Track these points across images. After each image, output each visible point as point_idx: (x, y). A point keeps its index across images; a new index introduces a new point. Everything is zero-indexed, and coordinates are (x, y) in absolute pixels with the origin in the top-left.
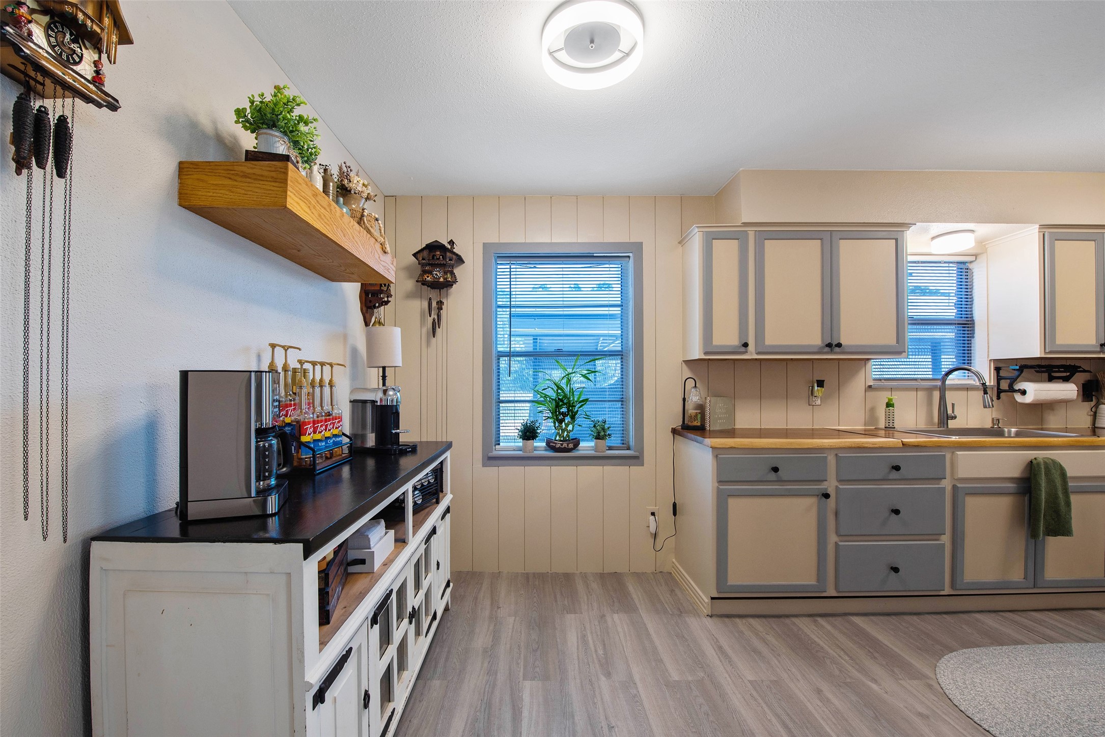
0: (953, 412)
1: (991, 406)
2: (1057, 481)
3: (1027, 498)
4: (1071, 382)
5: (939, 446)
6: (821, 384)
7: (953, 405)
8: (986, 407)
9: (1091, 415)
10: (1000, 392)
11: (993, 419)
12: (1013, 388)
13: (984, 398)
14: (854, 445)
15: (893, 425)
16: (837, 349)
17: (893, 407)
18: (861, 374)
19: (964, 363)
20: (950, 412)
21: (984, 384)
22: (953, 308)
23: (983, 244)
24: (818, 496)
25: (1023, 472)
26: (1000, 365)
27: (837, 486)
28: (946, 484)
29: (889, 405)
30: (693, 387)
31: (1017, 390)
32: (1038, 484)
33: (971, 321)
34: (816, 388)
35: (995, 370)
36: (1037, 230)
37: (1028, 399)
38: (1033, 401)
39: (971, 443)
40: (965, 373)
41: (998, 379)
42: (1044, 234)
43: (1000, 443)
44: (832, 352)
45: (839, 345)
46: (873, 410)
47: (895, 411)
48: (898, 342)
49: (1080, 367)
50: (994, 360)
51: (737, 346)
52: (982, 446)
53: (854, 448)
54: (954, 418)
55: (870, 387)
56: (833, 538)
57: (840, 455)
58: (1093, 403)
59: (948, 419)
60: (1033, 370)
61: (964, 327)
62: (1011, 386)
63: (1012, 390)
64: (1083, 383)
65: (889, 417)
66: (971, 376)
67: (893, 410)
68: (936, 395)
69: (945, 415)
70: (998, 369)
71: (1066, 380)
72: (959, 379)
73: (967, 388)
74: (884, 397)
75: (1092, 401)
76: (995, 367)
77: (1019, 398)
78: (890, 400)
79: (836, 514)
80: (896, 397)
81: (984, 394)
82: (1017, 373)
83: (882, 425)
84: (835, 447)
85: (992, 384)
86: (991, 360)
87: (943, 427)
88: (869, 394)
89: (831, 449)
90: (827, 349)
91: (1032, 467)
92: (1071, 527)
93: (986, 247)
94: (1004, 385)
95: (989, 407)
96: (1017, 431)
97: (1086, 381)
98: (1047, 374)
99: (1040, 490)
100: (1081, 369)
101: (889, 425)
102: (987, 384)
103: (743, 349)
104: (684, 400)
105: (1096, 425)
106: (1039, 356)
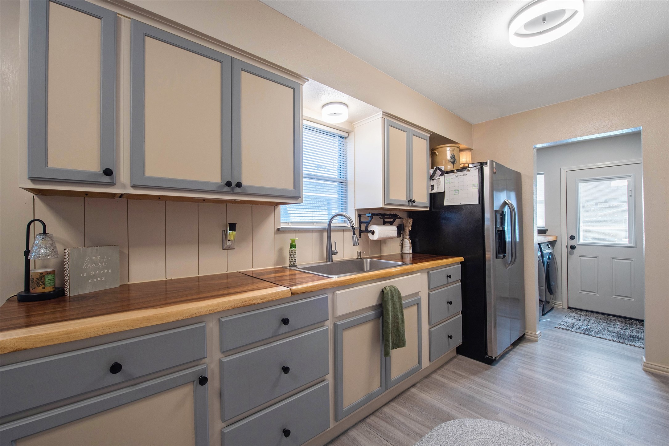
0: (335, 249)
1: (357, 244)
2: (397, 304)
3: (380, 321)
4: (393, 225)
5: (323, 289)
6: (233, 227)
7: (335, 243)
8: (355, 245)
9: (400, 246)
10: (361, 232)
11: (358, 252)
12: (367, 229)
13: (353, 237)
14: (239, 304)
15: (295, 264)
16: (238, 190)
17: (295, 248)
18: (271, 219)
19: (342, 211)
20: (333, 249)
21: (353, 227)
22: (336, 172)
23: (352, 124)
24: (194, 381)
25: (378, 300)
26: (361, 213)
27: (220, 361)
28: (329, 325)
29: (292, 246)
30: (40, 234)
31: (370, 231)
32: (387, 310)
33: (345, 181)
34: (229, 232)
35: (358, 216)
36: (381, 116)
37: (375, 237)
38: (378, 238)
39: (346, 282)
40: (342, 218)
41: (360, 223)
42: (384, 120)
43: (364, 278)
44: (232, 193)
45: (239, 185)
46: (281, 250)
47: (297, 251)
48: (294, 188)
49: (398, 215)
50: (358, 209)
51: (94, 174)
52: (353, 284)
53: (240, 307)
54: (336, 253)
55: (278, 229)
56: (216, 425)
57: (223, 320)
58: (401, 238)
59: (332, 255)
60: (378, 217)
61: (342, 185)
62: (367, 228)
63: (367, 231)
64: (397, 225)
65: (292, 257)
66: (346, 221)
67: (295, 250)
68: (325, 235)
69: (331, 251)
70: (360, 216)
71: (391, 223)
72: (339, 223)
73: (344, 230)
74: (290, 237)
75: (401, 237)
76: (359, 215)
77: (371, 236)
78: (293, 241)
79: (221, 395)
80: (299, 239)
81: (353, 235)
82: (370, 219)
83: (287, 265)
84: (216, 311)
85: (357, 227)
86: (356, 209)
87: (330, 262)
88: (278, 236)
89: (211, 314)
90: (227, 189)
91: (383, 293)
92: (405, 339)
93: (354, 127)
94: (363, 228)
95: (356, 245)
96: (371, 261)
97: (398, 225)
98: (382, 219)
99: (389, 315)
100: (399, 217)
101: (292, 264)
102: (355, 227)
103: (107, 179)
104: (27, 253)
105: (403, 252)
106: (381, 207)
